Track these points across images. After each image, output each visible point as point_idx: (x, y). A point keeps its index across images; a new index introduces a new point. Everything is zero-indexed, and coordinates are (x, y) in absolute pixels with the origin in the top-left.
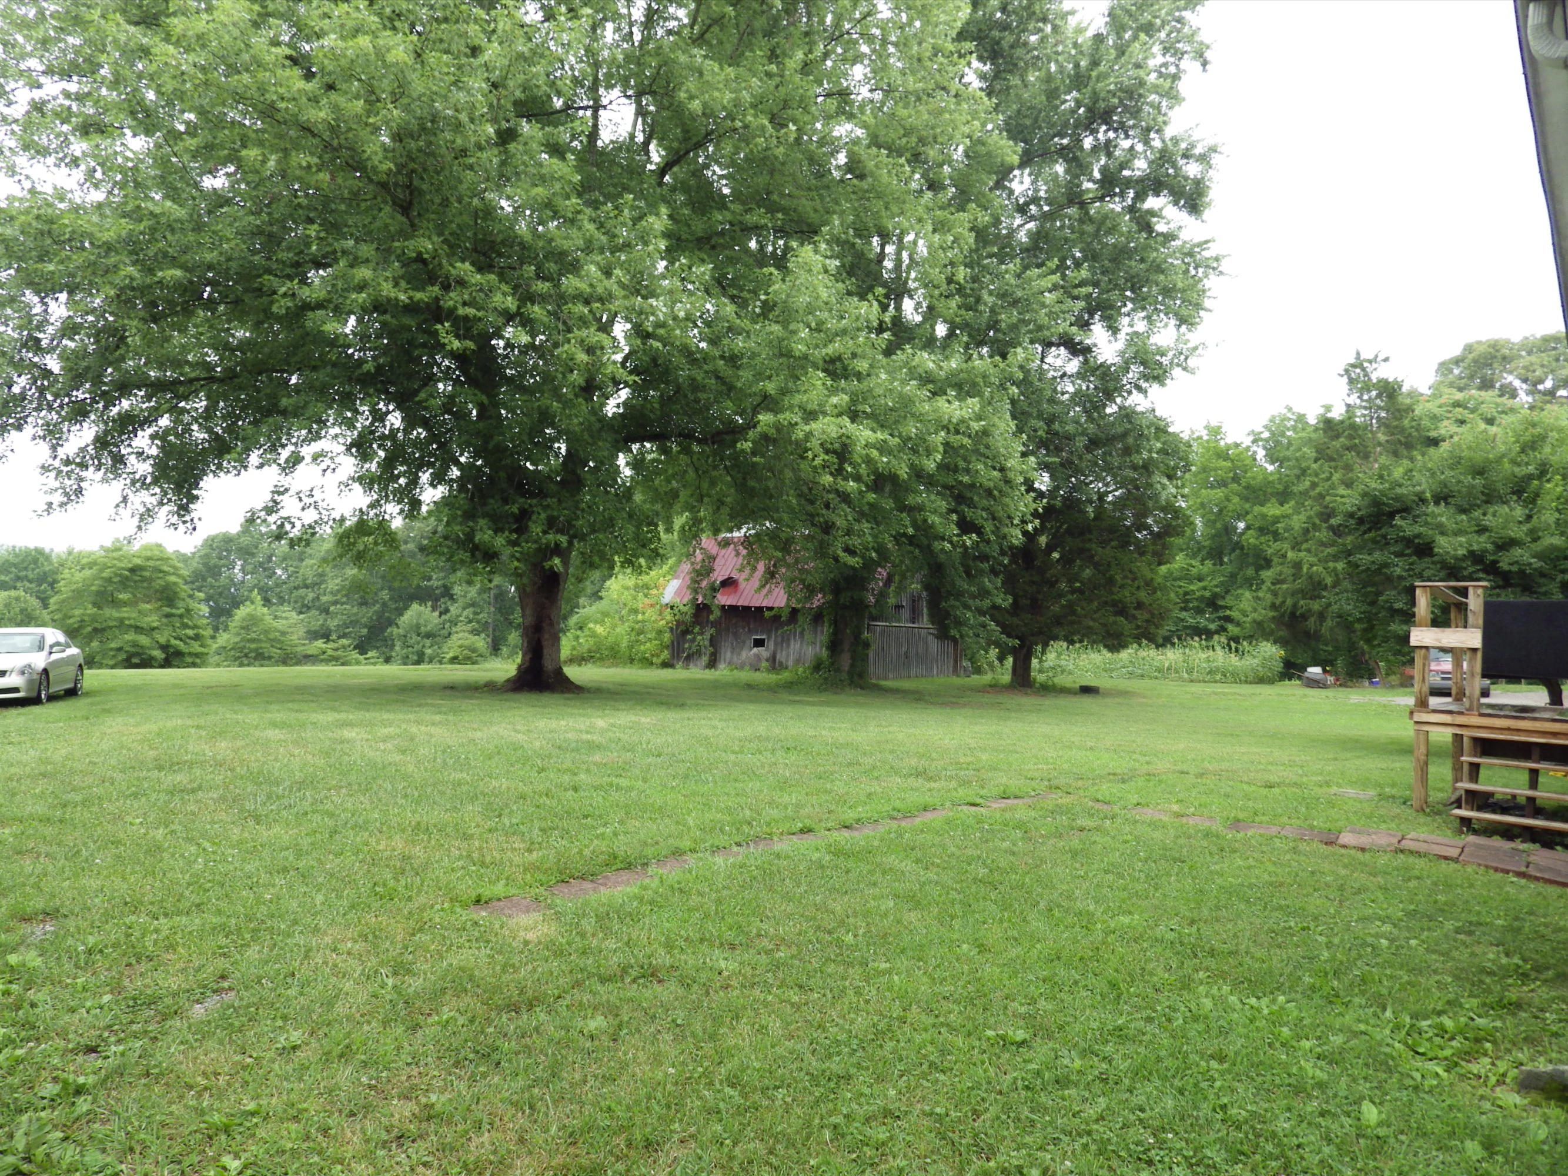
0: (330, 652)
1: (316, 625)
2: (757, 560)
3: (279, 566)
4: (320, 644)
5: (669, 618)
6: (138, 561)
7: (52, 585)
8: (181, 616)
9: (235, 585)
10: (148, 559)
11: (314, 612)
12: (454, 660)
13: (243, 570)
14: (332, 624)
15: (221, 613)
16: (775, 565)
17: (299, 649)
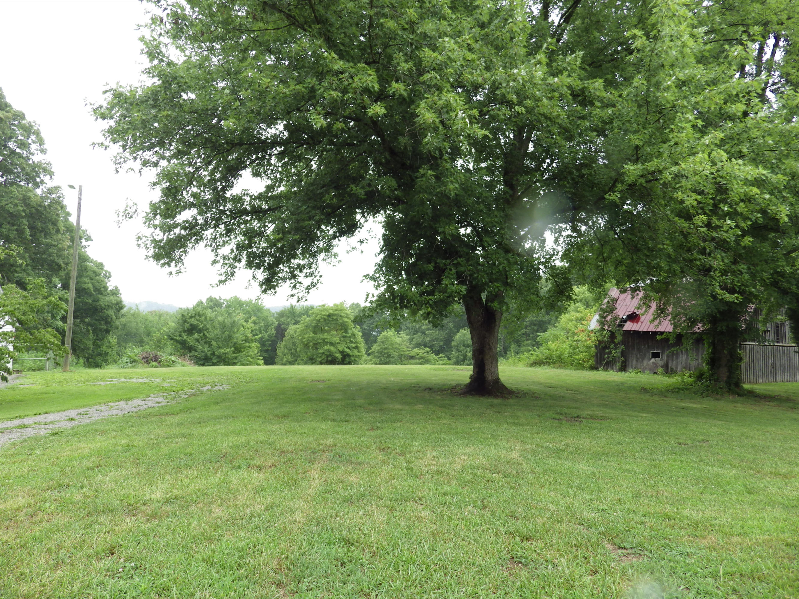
0: (420, 355)
2: (650, 301)
4: (417, 350)
6: (331, 311)
8: (350, 337)
11: (419, 334)
14: (427, 339)
16: (664, 305)
17: (407, 353)
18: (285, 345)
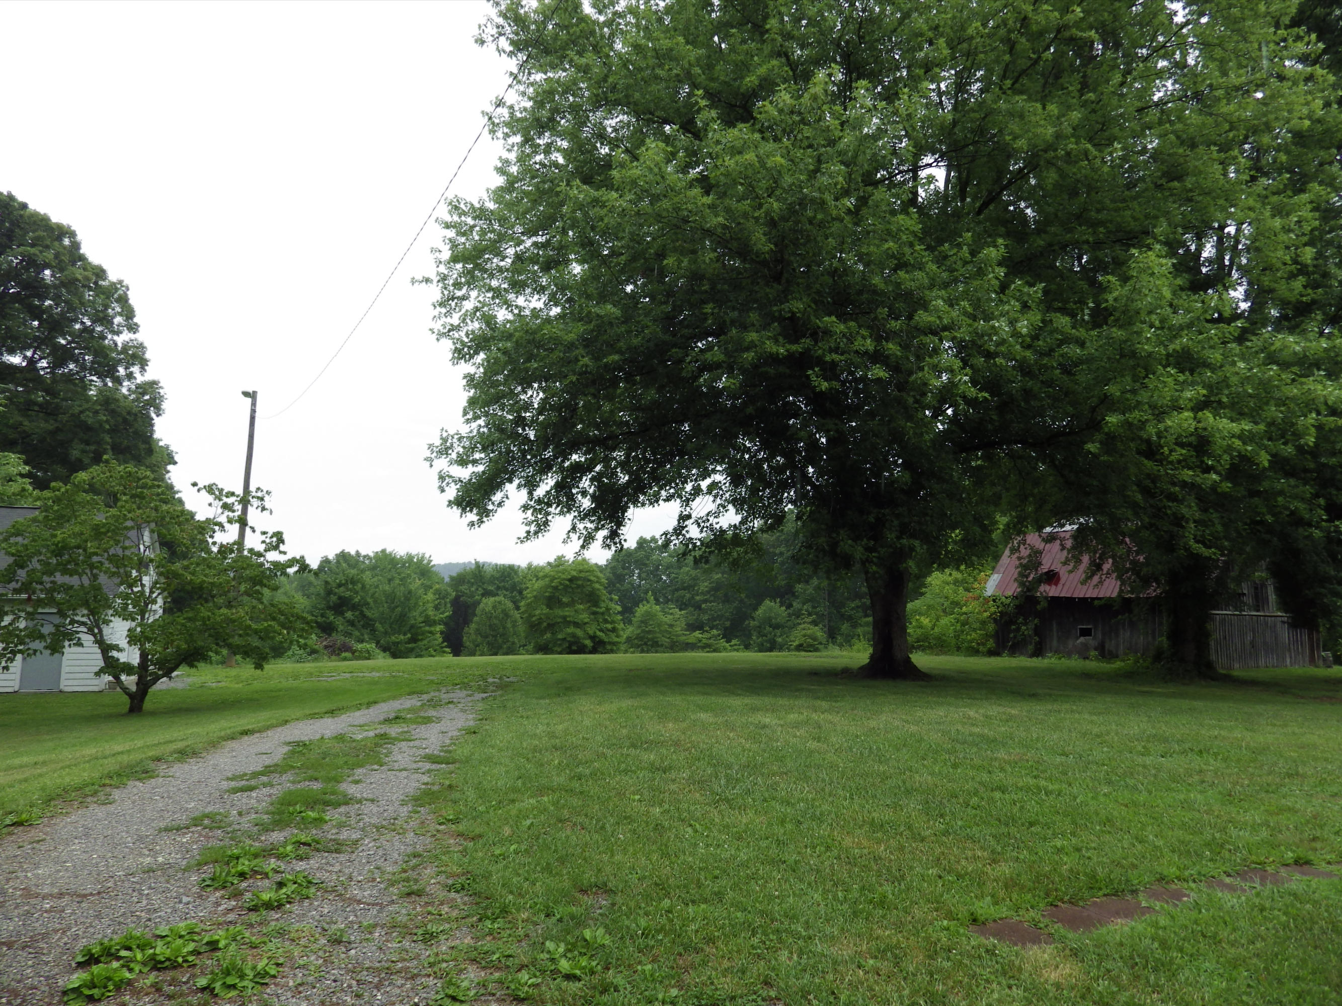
0: (704, 641)
1: (692, 619)
2: (1083, 553)
3: (664, 574)
4: (697, 634)
5: (993, 609)
6: (574, 573)
7: (520, 592)
8: (603, 614)
9: (634, 588)
10: (581, 571)
11: (691, 609)
12: (800, 648)
13: (639, 577)
14: (705, 618)
15: (627, 611)
16: (1100, 558)
17: (683, 638)
18: (477, 630)
